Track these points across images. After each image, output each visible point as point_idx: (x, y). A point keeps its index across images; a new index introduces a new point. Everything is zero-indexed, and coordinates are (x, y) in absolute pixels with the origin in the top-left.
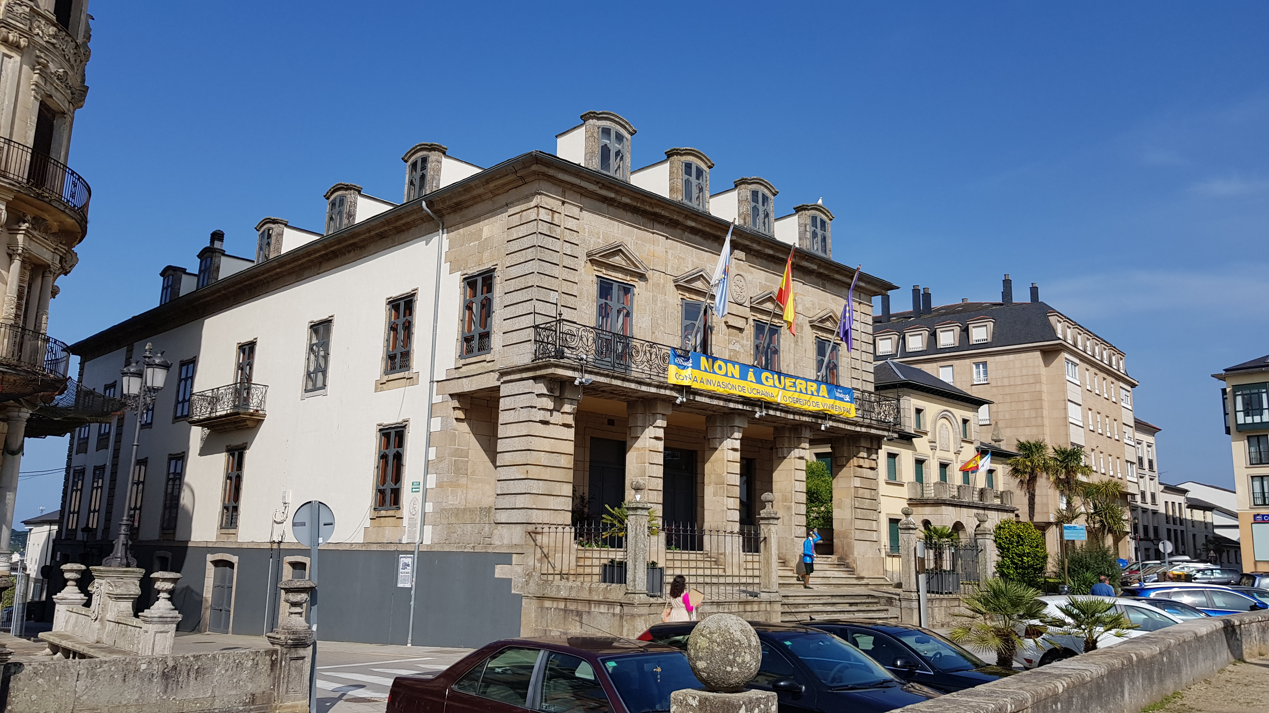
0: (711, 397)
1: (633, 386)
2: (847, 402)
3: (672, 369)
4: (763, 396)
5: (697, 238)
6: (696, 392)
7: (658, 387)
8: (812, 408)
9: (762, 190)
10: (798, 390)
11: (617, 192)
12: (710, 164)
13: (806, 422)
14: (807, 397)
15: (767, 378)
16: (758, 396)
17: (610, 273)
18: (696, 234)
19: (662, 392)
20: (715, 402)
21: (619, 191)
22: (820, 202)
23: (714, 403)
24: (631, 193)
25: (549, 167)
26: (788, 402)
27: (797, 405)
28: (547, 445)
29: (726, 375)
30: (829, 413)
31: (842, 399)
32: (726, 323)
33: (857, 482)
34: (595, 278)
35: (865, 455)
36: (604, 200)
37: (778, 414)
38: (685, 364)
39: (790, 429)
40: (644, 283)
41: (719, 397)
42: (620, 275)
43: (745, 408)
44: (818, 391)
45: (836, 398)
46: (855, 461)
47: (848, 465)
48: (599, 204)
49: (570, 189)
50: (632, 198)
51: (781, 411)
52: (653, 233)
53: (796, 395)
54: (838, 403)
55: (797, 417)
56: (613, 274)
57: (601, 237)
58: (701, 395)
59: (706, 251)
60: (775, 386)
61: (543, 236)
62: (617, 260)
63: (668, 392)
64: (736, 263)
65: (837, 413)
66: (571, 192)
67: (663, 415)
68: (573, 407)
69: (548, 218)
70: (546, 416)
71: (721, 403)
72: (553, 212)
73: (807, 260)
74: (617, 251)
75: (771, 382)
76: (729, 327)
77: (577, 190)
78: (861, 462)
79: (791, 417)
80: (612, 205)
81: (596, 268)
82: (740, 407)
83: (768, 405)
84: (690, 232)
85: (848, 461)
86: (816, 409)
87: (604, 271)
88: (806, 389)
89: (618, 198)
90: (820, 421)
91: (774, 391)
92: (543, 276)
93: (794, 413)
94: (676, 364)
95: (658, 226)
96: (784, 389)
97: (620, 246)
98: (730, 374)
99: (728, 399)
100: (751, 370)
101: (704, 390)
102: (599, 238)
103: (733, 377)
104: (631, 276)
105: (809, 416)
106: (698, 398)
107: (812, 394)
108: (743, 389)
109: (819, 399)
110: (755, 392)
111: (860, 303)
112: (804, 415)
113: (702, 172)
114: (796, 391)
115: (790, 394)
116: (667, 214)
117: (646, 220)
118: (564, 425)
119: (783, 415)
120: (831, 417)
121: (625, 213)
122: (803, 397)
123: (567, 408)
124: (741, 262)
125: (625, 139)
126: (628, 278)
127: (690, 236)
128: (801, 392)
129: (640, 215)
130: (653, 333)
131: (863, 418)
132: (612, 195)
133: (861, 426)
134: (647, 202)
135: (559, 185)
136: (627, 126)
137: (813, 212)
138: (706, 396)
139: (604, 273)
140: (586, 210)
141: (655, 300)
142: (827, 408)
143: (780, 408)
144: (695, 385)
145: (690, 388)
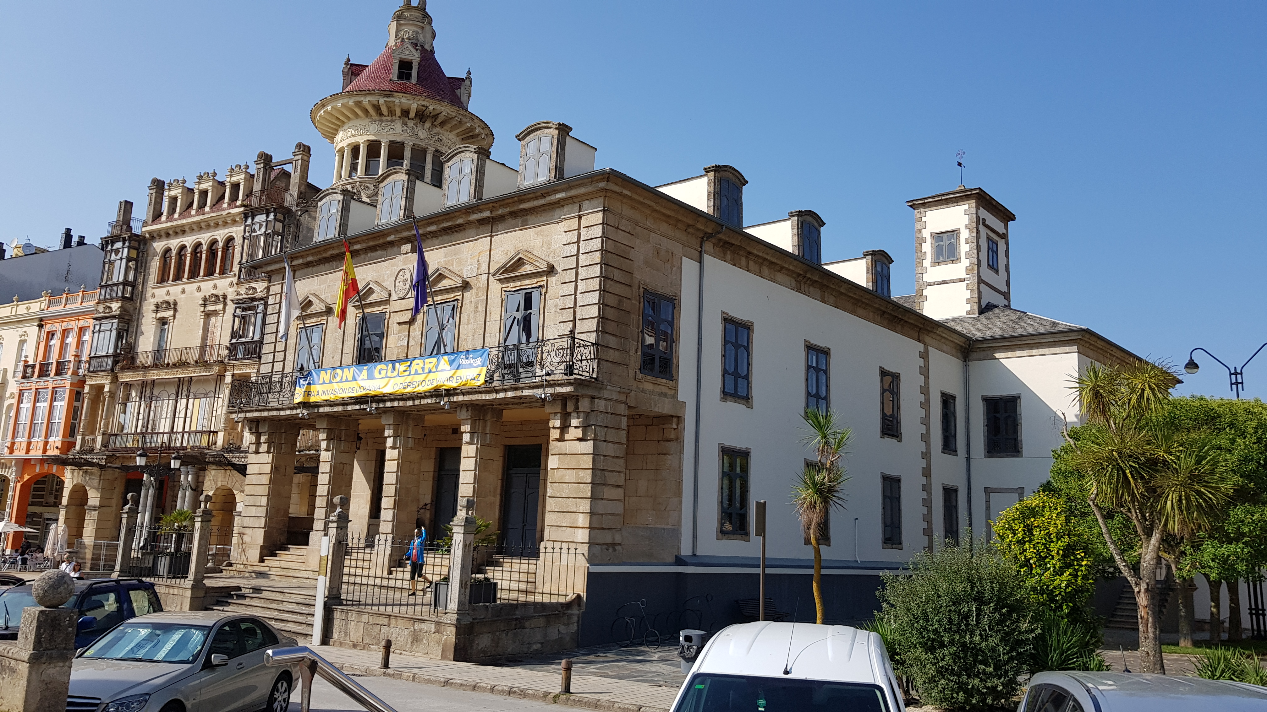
0: (331, 406)
2: (477, 366)
4: (368, 391)
5: (379, 253)
6: (317, 405)
7: (290, 408)
8: (426, 388)
10: (413, 371)
13: (428, 404)
14: (423, 377)
16: (364, 392)
17: (308, 321)
18: (376, 250)
19: (294, 412)
20: (336, 409)
26: (398, 389)
27: (409, 390)
29: (342, 380)
30: (444, 387)
31: (471, 366)
34: (299, 331)
37: (396, 404)
38: (305, 383)
41: (335, 403)
44: (437, 366)
51: (399, 400)
53: (410, 378)
55: (417, 402)
58: (322, 406)
59: (385, 261)
60: (386, 377)
64: (404, 259)
65: (457, 385)
71: (340, 408)
79: (410, 403)
81: (299, 322)
82: (357, 407)
84: (372, 252)
91: (384, 382)
96: (397, 376)
97: (308, 297)
99: (344, 403)
101: (320, 402)
108: (353, 390)
109: (438, 375)
110: (362, 390)
111: (580, 217)
112: (423, 398)
114: (410, 375)
115: (402, 380)
121: (323, 266)
122: (417, 378)
126: (320, 319)
127: (374, 254)
128: (416, 374)
133: (505, 390)
142: (442, 384)
143: (392, 397)
144: (313, 399)
145: (309, 403)
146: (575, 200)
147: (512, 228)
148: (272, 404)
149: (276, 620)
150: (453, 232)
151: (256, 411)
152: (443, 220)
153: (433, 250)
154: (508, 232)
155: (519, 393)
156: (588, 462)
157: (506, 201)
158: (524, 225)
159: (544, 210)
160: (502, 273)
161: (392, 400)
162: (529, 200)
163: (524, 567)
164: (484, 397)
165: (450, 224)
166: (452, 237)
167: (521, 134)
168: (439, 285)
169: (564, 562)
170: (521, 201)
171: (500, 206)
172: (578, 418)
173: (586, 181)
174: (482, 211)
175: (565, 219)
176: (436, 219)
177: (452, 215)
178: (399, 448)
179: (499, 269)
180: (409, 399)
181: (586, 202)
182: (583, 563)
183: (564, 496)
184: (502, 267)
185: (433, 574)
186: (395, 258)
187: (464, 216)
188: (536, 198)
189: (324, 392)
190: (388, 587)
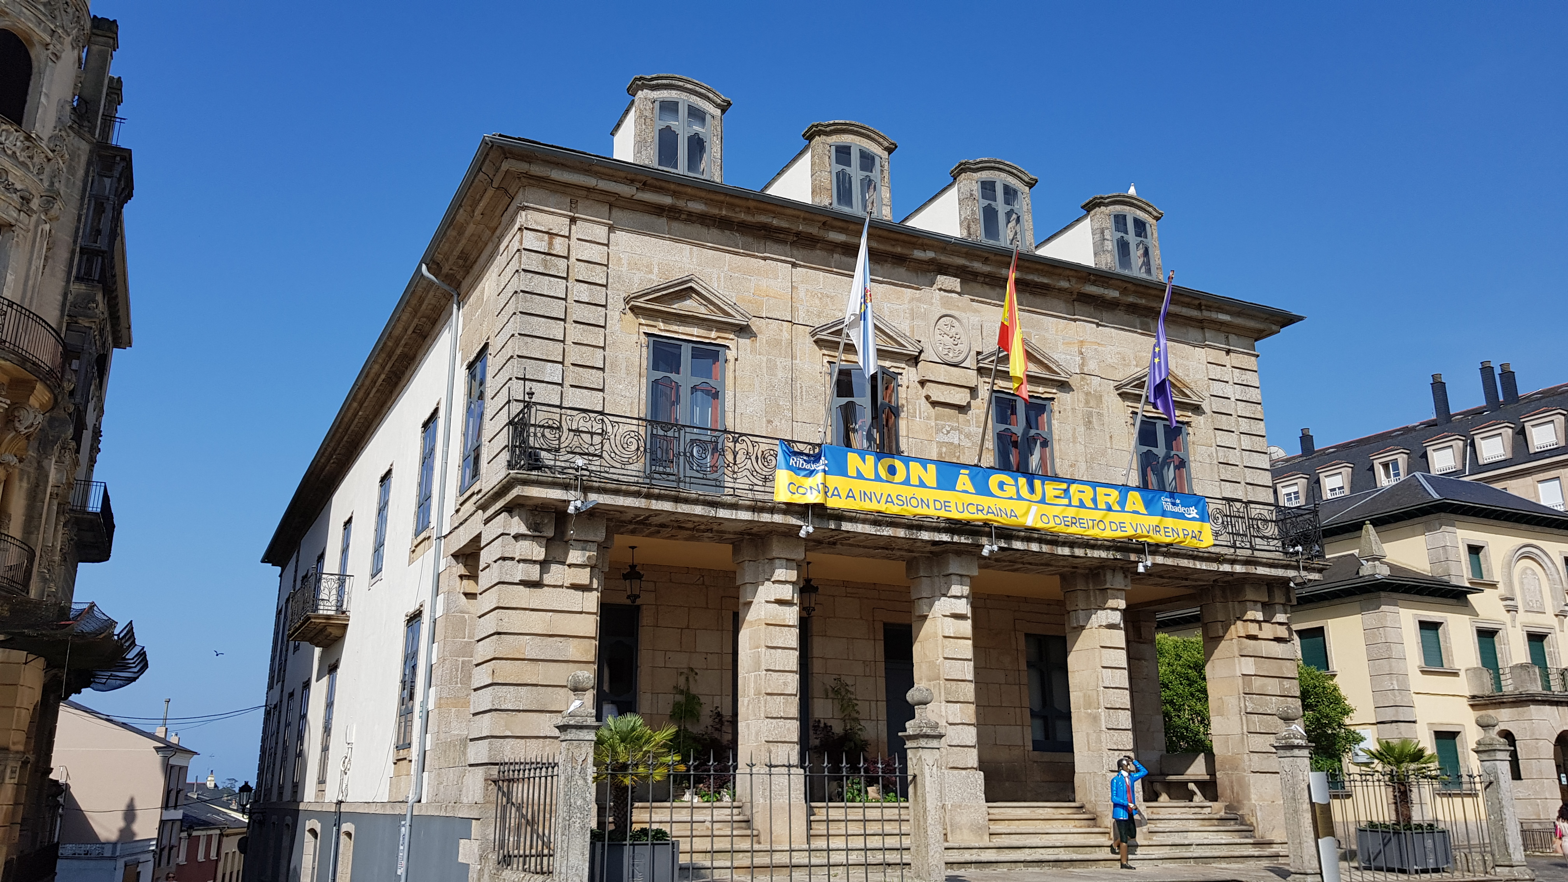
0: (876, 523)
1: (698, 510)
2: (1193, 519)
3: (783, 477)
4: (990, 516)
6: (840, 516)
7: (753, 509)
8: (1108, 534)
9: (1001, 179)
10: (1075, 502)
11: (675, 194)
12: (886, 144)
13: (1100, 558)
14: (1097, 515)
15: (1001, 485)
16: (980, 516)
17: (674, 328)
19: (766, 517)
20: (887, 532)
21: (679, 193)
22: (1132, 191)
23: (885, 533)
24: (703, 194)
25: (530, 163)
26: (1052, 524)
27: (1073, 530)
28: (537, 623)
29: (907, 482)
30: (1148, 540)
31: (1181, 516)
32: (927, 398)
33: (1249, 666)
34: (644, 339)
35: (1259, 616)
36: (659, 210)
37: (1034, 547)
38: (813, 467)
39: (1086, 577)
40: (747, 341)
41: (894, 521)
42: (695, 331)
43: (956, 539)
44: (1122, 502)
45: (1164, 514)
46: (1238, 628)
47: (1227, 636)
48: (647, 218)
49: (587, 198)
50: (707, 202)
51: (1040, 541)
52: (765, 259)
53: (1071, 512)
54: (1169, 522)
55: (1079, 552)
56: (681, 329)
57: (656, 270)
58: (852, 520)
60: (1020, 498)
61: (530, 275)
62: (689, 306)
63: (778, 518)
64: (942, 298)
65: (1168, 540)
66: (588, 203)
67: (787, 560)
68: (588, 554)
69: (543, 247)
70: (534, 573)
71: (901, 533)
72: (551, 235)
73: (1094, 283)
74: (685, 291)
75: (1011, 491)
76: (935, 404)
77: (601, 197)
78: (1253, 629)
80: (677, 219)
81: (643, 321)
82: (945, 537)
83: (1006, 533)
85: (1226, 629)
86: (1118, 534)
87: (661, 325)
88: (1094, 500)
89: (681, 203)
90: (1133, 557)
91: (1019, 507)
92: (529, 339)
93: (1072, 543)
94: (790, 468)
95: (776, 247)
96: (1043, 501)
97: (690, 281)
98: (914, 480)
100: (962, 471)
101: (856, 511)
102: (651, 272)
103: (922, 484)
104: (719, 330)
105: (1108, 549)
106: (846, 526)
107: (1109, 509)
108: (945, 505)
109: (1126, 518)
110: (972, 509)
111: (1228, 352)
112: (1093, 547)
113: (873, 159)
114: (1070, 505)
115: (1057, 510)
116: (784, 224)
117: (750, 240)
118: (575, 587)
119: (1045, 548)
120: (1156, 549)
121: (705, 230)
122: (1083, 513)
123: (575, 556)
124: (953, 295)
125: (708, 117)
126: (713, 334)
128: (1082, 505)
129: (737, 231)
130: (769, 422)
131: (1234, 546)
132: (667, 200)
133: (1233, 562)
134: (739, 206)
135: (564, 193)
136: (711, 95)
137: (1118, 208)
138: (864, 521)
139: (660, 328)
140: (623, 230)
141: (772, 368)
143: (1032, 535)
144: (834, 503)
147: (1130, 326)
154: (1123, 329)
159: (1173, 321)
161: (1029, 540)
171: (1135, 292)
175: (1209, 346)
180: (1064, 544)
181: (1234, 336)
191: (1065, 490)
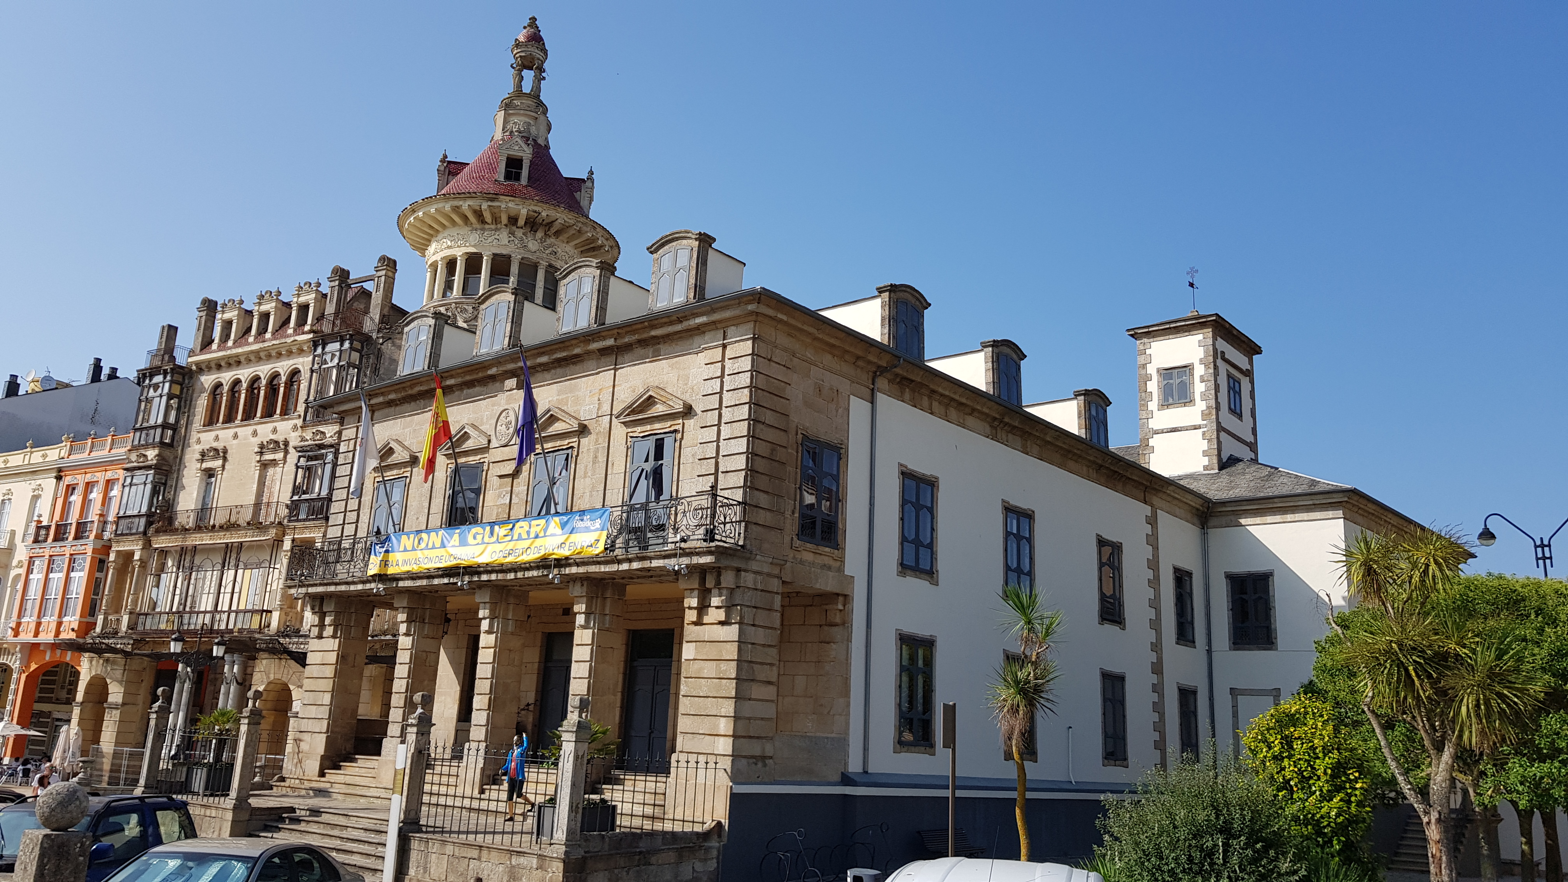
1: (343, 588)
2: (595, 530)
4: (459, 561)
5: (477, 389)
6: (396, 578)
7: (361, 583)
8: (530, 557)
11: (382, 394)
13: (533, 577)
14: (527, 543)
15: (476, 535)
16: (454, 562)
18: (474, 386)
20: (419, 583)
26: (497, 558)
27: (510, 559)
31: (585, 530)
32: (494, 474)
36: (389, 404)
37: (493, 577)
40: (417, 469)
44: (546, 529)
50: (395, 391)
51: (497, 572)
53: (511, 545)
55: (520, 575)
58: (402, 579)
59: (484, 399)
62: (395, 457)
64: (507, 396)
65: (569, 553)
68: (331, 618)
71: (424, 582)
74: (391, 449)
76: (499, 477)
79: (511, 576)
81: (376, 476)
82: (446, 581)
84: (467, 388)
86: (538, 556)
87: (384, 474)
88: (528, 532)
89: (387, 398)
90: (546, 572)
93: (514, 569)
96: (497, 541)
97: (389, 444)
98: (430, 546)
99: (429, 576)
101: (398, 574)
104: (404, 468)
106: (401, 584)
107: (537, 536)
108: (440, 559)
109: (546, 540)
110: (452, 559)
111: (724, 346)
112: (527, 569)
114: (512, 539)
115: (502, 546)
116: (426, 388)
118: (331, 637)
119: (499, 576)
120: (561, 562)
121: (409, 405)
122: (519, 544)
123: (327, 620)
124: (514, 391)
126: (402, 471)
127: (470, 391)
133: (629, 561)
138: (407, 579)
139: (382, 477)
142: (551, 552)
143: (489, 569)
144: (391, 571)
145: (386, 575)
146: (719, 326)
147: (642, 359)
148: (340, 577)
149: (338, 850)
150: (568, 364)
151: (321, 585)
152: (557, 349)
153: (544, 385)
154: (635, 365)
155: (646, 564)
156: (731, 651)
157: (634, 327)
158: (656, 356)
159: (680, 338)
160: (628, 415)
161: (489, 572)
162: (662, 325)
163: (651, 786)
164: (603, 568)
165: (564, 354)
166: (567, 370)
167: (653, 245)
168: (551, 429)
169: (701, 780)
170: (653, 327)
172: (720, 596)
173: (733, 302)
174: (604, 338)
175: (706, 349)
176: (548, 349)
177: (567, 344)
178: (497, 632)
179: (625, 409)
180: (510, 570)
181: (733, 328)
182: (724, 781)
183: (701, 694)
184: (629, 408)
185: (536, 794)
186: (496, 396)
187: (582, 345)
188: (671, 323)
189: (405, 562)
190: (479, 810)
191: (511, 529)
